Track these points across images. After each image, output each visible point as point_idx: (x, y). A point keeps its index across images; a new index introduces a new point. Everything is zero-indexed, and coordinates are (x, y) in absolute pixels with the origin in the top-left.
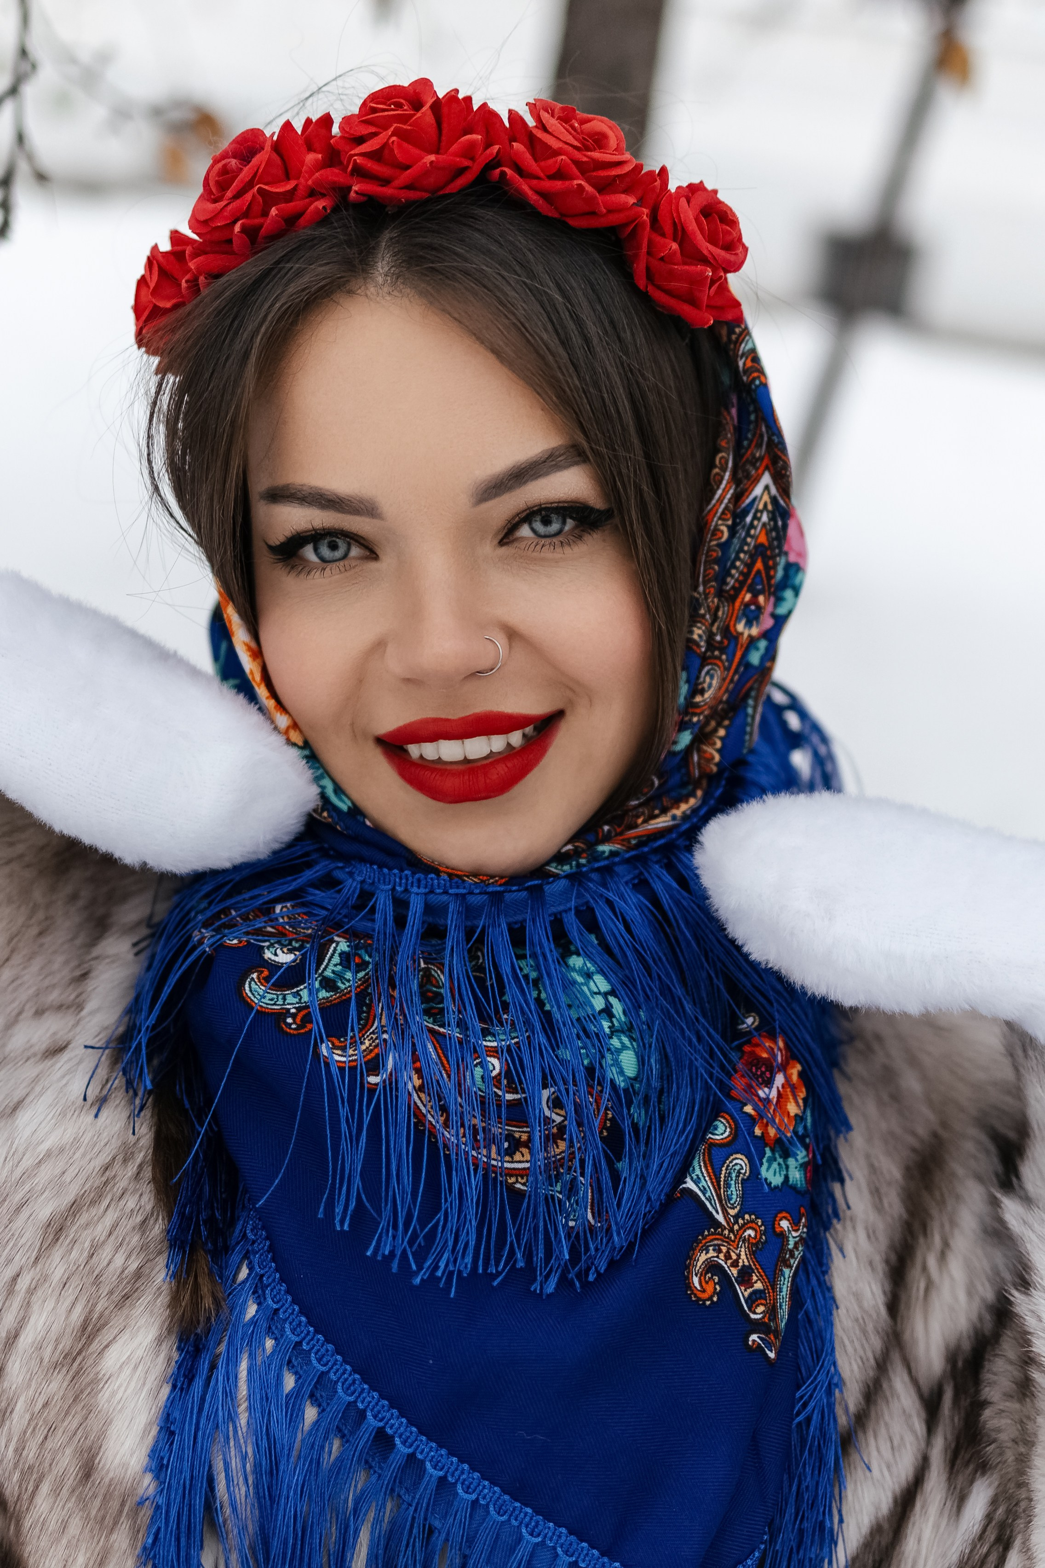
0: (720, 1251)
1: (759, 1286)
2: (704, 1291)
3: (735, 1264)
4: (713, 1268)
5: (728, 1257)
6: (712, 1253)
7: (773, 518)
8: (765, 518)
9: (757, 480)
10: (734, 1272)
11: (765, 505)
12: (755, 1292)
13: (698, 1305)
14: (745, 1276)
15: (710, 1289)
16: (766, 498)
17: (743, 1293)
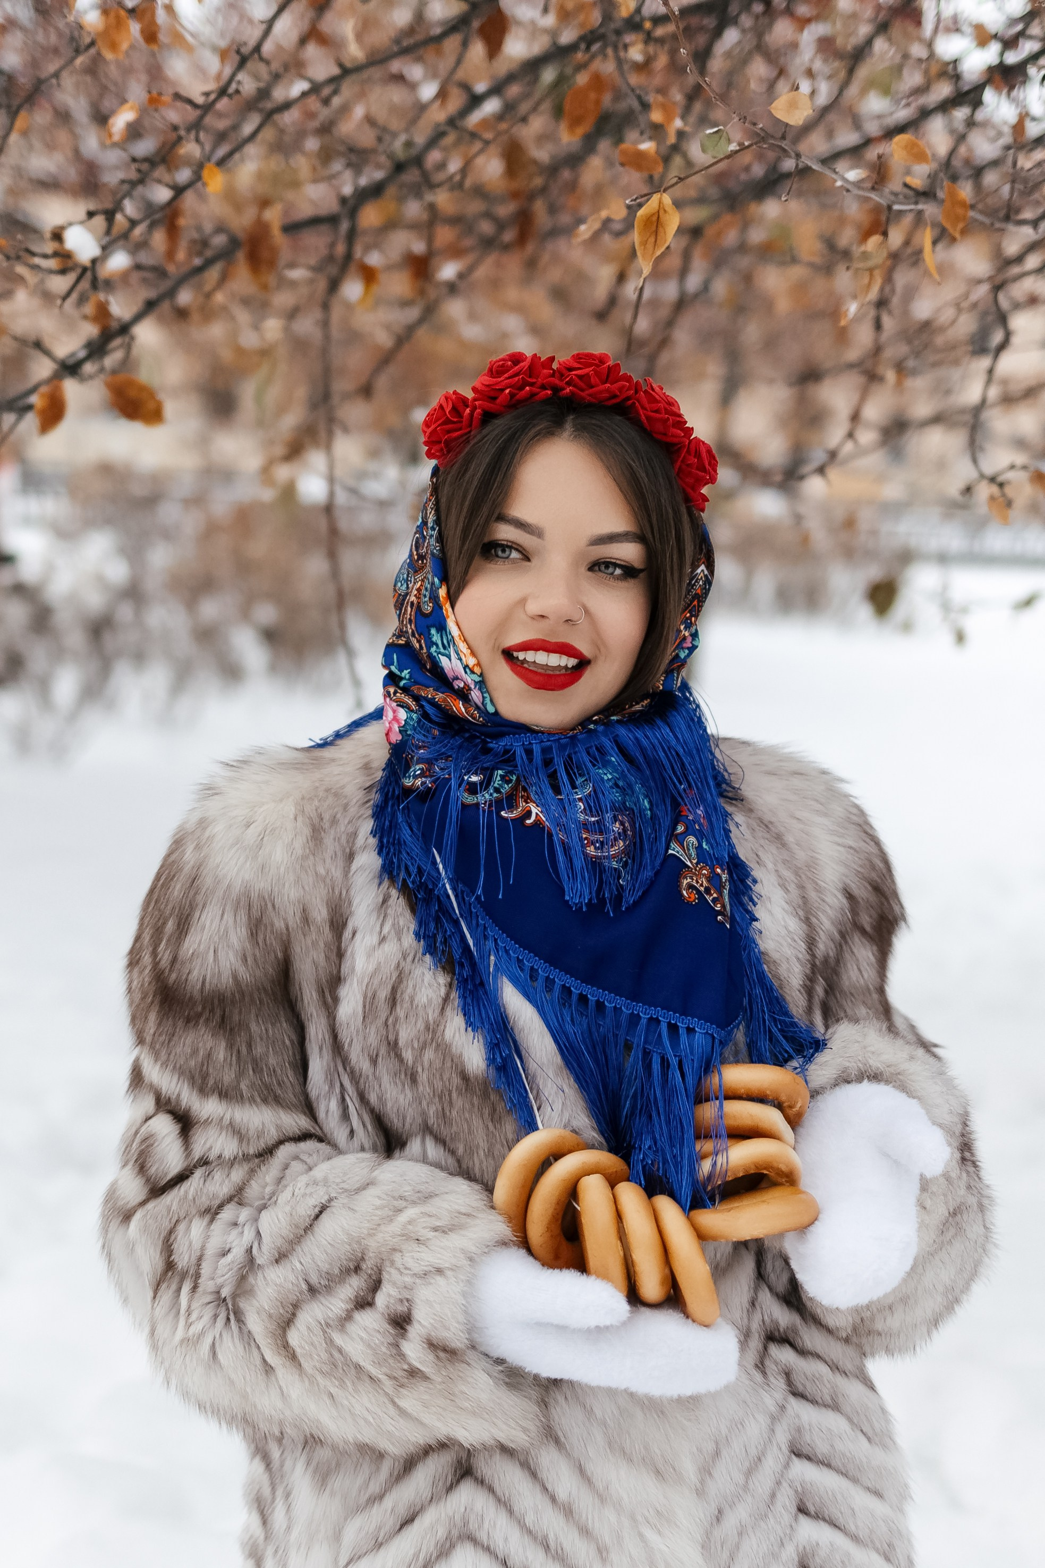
0: (693, 879)
1: (715, 895)
2: (690, 897)
3: (702, 885)
4: (690, 886)
5: (697, 882)
6: (689, 880)
7: (705, 584)
8: (701, 583)
9: (699, 566)
10: (702, 889)
11: (702, 578)
12: (714, 898)
13: (689, 904)
14: (708, 891)
15: (693, 896)
16: (702, 574)
17: (709, 899)
